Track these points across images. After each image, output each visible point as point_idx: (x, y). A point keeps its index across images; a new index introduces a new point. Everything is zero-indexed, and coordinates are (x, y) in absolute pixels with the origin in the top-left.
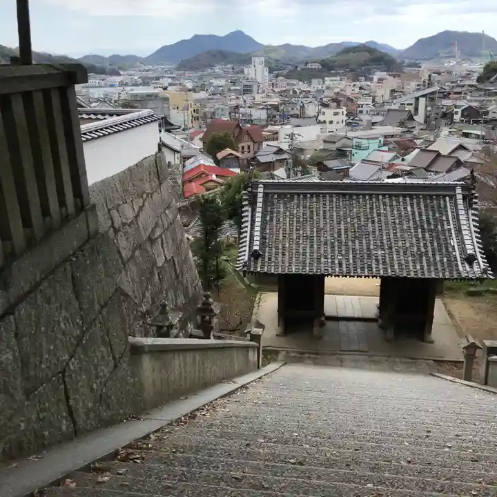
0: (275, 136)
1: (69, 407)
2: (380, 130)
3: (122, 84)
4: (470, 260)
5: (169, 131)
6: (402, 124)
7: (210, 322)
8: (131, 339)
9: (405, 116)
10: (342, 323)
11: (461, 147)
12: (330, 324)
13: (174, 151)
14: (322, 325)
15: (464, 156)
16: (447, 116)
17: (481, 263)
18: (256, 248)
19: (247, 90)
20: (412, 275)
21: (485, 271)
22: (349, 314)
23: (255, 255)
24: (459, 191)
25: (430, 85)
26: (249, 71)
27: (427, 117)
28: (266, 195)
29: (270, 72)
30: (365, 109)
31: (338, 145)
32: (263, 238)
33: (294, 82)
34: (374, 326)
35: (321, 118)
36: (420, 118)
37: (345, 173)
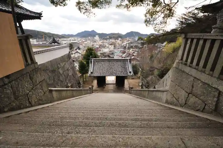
0: (100, 51)
1: (29, 102)
2: (120, 50)
3: (70, 40)
4: (130, 72)
5: (79, 49)
6: (124, 48)
7: (80, 86)
8: (49, 88)
9: (124, 47)
10: (109, 85)
11: (134, 53)
12: (107, 85)
13: (80, 53)
14: (105, 85)
15: (135, 54)
16: (132, 47)
17: (132, 73)
18: (92, 71)
19: (95, 42)
20: (121, 75)
21: (133, 74)
22: (110, 83)
23: (92, 73)
24: (128, 60)
25: (129, 41)
26: (95, 38)
27: (128, 47)
28: (94, 61)
29: (100, 38)
30: (117, 45)
31: (112, 52)
32: (93, 70)
33: (104, 40)
34: (115, 85)
35: (109, 47)
36: (127, 47)
37: (113, 57)
